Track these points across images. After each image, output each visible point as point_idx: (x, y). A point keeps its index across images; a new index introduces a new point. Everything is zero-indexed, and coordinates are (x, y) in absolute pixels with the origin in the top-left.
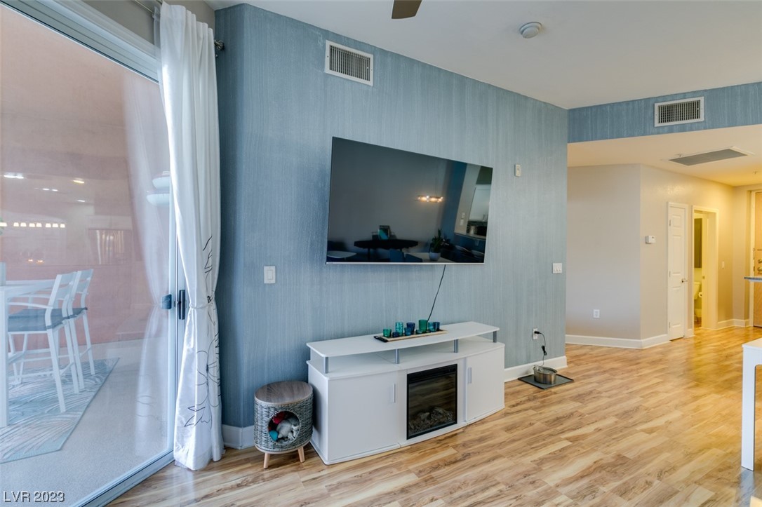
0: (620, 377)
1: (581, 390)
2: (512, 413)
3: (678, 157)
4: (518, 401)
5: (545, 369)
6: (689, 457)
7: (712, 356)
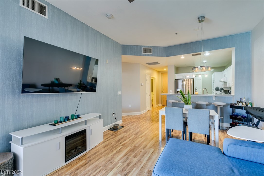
0: (135, 123)
1: (126, 129)
2: (106, 141)
3: (148, 63)
4: (108, 137)
5: (116, 125)
6: (150, 141)
7: (155, 114)
